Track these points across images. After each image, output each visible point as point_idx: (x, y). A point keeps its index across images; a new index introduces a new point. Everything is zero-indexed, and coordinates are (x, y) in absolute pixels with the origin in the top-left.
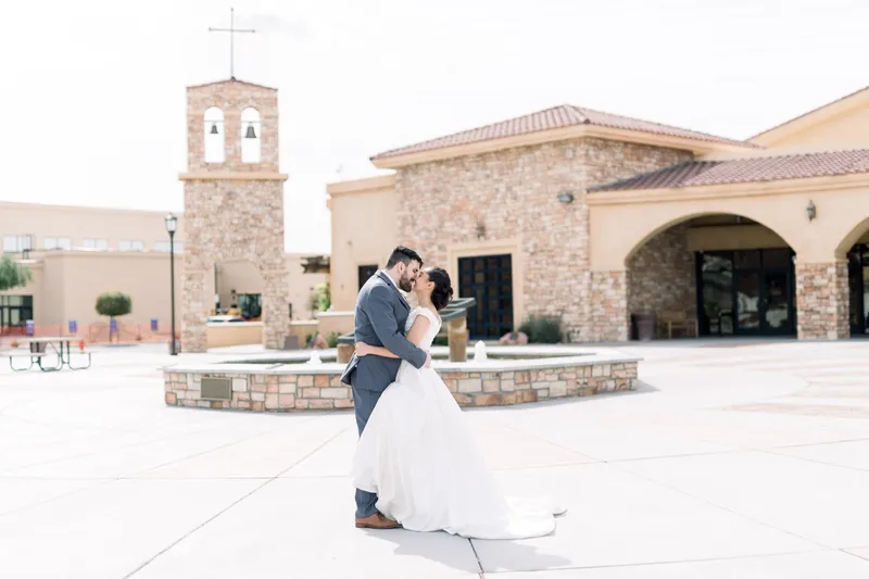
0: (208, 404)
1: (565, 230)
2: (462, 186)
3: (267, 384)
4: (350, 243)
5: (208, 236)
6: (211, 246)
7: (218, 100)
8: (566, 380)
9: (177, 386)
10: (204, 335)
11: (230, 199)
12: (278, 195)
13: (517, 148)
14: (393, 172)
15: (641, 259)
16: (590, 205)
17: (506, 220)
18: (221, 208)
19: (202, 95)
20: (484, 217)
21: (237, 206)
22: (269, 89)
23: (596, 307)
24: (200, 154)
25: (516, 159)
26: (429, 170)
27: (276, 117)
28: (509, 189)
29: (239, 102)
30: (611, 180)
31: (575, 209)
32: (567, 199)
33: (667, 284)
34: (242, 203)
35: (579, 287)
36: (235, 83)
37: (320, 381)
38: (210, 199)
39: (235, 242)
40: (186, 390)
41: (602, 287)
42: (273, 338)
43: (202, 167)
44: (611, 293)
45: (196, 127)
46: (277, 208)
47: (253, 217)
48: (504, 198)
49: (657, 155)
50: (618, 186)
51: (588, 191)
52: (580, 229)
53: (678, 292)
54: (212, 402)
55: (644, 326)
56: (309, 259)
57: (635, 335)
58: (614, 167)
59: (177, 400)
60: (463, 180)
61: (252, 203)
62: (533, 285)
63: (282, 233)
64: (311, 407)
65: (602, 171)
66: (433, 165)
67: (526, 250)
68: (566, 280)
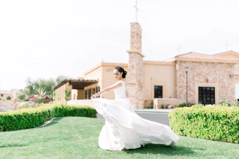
4: (152, 79)
17: (214, 79)
28: (215, 71)
32: (232, 76)
36: (138, 25)
48: (213, 73)
52: (233, 83)
62: (221, 95)
66: (191, 62)
67: (219, 87)
68: (230, 94)
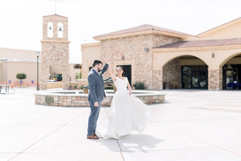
0: (47, 104)
1: (146, 59)
2: (118, 46)
3: (63, 99)
4: (87, 61)
5: (48, 58)
6: (49, 61)
7: (51, 20)
8: (146, 100)
9: (39, 99)
10: (46, 85)
11: (54, 48)
12: (68, 47)
13: (134, 36)
14: (99, 41)
15: (167, 67)
16: (153, 52)
17: (130, 55)
18: (52, 50)
19: (47, 19)
20: (124, 54)
21: (56, 49)
22: (66, 17)
23: (154, 80)
24: (46, 35)
25: (133, 39)
26: (109, 41)
27: (67, 25)
28: (131, 47)
29: (57, 21)
30: (159, 45)
31: (149, 53)
32: (147, 50)
33: (174, 74)
34: (57, 49)
35: (150, 74)
36: (57, 16)
37: (78, 98)
38: (49, 47)
39: (55, 60)
40: (41, 100)
41: (156, 75)
42: (65, 86)
43: (47, 38)
44: (158, 76)
45: (45, 27)
46: (67, 51)
47: (60, 53)
48: (130, 49)
49: (172, 39)
50: (161, 47)
51: (153, 48)
52: (150, 58)
53: (176, 76)
54: (48, 104)
55: (167, 86)
56: (76, 65)
57: (164, 88)
58: (160, 42)
59: (38, 103)
60: (119, 44)
61: (60, 49)
62: (137, 74)
63: (68, 57)
64: (75, 105)
65: (157, 43)
66: (110, 40)
67: (135, 64)
68: (146, 72)
